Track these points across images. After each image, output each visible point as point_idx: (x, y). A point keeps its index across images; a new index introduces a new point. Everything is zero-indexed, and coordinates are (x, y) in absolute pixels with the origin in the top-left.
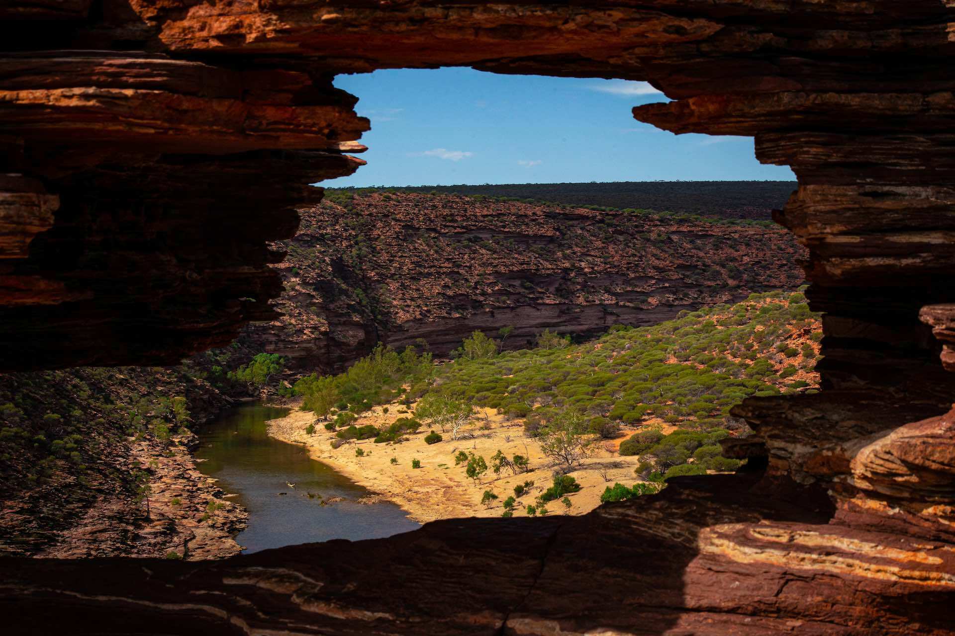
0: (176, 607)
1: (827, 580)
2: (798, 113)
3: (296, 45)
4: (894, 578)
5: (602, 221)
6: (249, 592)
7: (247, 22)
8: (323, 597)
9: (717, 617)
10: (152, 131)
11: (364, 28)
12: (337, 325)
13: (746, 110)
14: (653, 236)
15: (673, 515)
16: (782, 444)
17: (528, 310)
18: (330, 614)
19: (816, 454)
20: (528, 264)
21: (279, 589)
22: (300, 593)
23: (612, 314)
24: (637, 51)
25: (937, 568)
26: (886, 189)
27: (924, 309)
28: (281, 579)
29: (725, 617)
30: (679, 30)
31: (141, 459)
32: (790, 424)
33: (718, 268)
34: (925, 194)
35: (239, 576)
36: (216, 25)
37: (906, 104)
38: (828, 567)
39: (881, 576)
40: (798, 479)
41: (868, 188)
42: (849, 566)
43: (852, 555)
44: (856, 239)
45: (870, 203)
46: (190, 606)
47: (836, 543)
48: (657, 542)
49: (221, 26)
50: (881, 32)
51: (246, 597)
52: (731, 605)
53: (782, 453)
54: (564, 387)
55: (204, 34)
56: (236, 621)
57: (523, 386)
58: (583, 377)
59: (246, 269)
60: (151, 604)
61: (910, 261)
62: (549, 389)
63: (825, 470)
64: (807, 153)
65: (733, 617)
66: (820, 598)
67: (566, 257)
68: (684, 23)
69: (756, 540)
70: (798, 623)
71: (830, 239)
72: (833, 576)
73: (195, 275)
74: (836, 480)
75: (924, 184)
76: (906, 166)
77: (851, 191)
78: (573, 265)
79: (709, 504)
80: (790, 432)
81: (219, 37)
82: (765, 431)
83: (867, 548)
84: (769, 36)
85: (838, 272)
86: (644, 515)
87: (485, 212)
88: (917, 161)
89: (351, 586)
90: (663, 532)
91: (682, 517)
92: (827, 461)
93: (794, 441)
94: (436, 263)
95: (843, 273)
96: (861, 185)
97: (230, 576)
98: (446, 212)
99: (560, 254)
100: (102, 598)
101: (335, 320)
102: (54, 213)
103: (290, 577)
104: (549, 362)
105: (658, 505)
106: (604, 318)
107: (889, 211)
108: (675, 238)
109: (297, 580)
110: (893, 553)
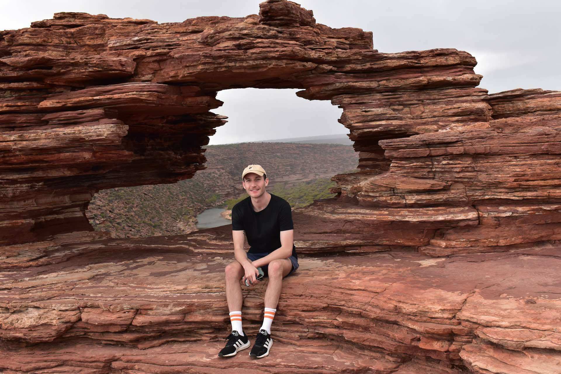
0: (174, 246)
1: (357, 221)
2: (342, 89)
3: (194, 78)
4: (375, 219)
5: (313, 148)
6: (195, 241)
7: (179, 72)
8: (216, 239)
9: (327, 235)
10: (154, 105)
11: (212, 70)
12: (236, 184)
13: (327, 89)
14: (328, 151)
15: (315, 209)
16: (345, 186)
17: (293, 176)
18: (217, 243)
19: (353, 187)
20: (292, 161)
21: (203, 239)
22: (209, 239)
23: (317, 175)
24: (294, 74)
25: (387, 215)
26: (369, 109)
27: (379, 141)
28: (204, 236)
29: (329, 234)
30: (304, 66)
31: (181, 227)
32: (347, 181)
33: (348, 159)
34: (380, 110)
35: (192, 237)
36: (171, 74)
37: (374, 85)
38: (357, 218)
39: (372, 219)
40: (350, 196)
41: (364, 110)
42: (363, 217)
43: (364, 214)
44: (360, 124)
45: (364, 113)
46: (178, 246)
47: (359, 211)
48: (310, 217)
49: (172, 74)
50: (364, 64)
51: (194, 242)
52: (330, 231)
53: (345, 189)
54: (305, 197)
55: (168, 76)
56: (191, 248)
57: (293, 198)
58: (310, 194)
59: (194, 154)
60: (167, 246)
61: (376, 129)
62: (300, 198)
63: (355, 191)
64: (345, 100)
65: (331, 234)
66: (355, 227)
67: (303, 159)
68: (305, 63)
69: (337, 212)
70: (349, 234)
71: (353, 125)
72: (358, 220)
73: (179, 157)
74: (359, 194)
75: (380, 107)
76: (374, 103)
77: (359, 111)
78: (305, 161)
79: (325, 205)
80: (347, 182)
81: (172, 77)
82: (340, 183)
83: (368, 211)
84: (331, 67)
85: (356, 134)
86: (307, 210)
87: (278, 147)
88: (377, 101)
89: (223, 236)
90: (312, 214)
91: (317, 209)
92: (356, 188)
93: (348, 185)
94: (265, 163)
95: (358, 135)
96: (362, 109)
97: (190, 237)
98: (267, 148)
99: (301, 158)
100: (153, 246)
101: (236, 182)
102: (127, 130)
103: (206, 235)
104: (300, 190)
105: (311, 207)
106: (315, 177)
107: (369, 115)
108: (335, 151)
109: (208, 236)
110: (375, 212)
